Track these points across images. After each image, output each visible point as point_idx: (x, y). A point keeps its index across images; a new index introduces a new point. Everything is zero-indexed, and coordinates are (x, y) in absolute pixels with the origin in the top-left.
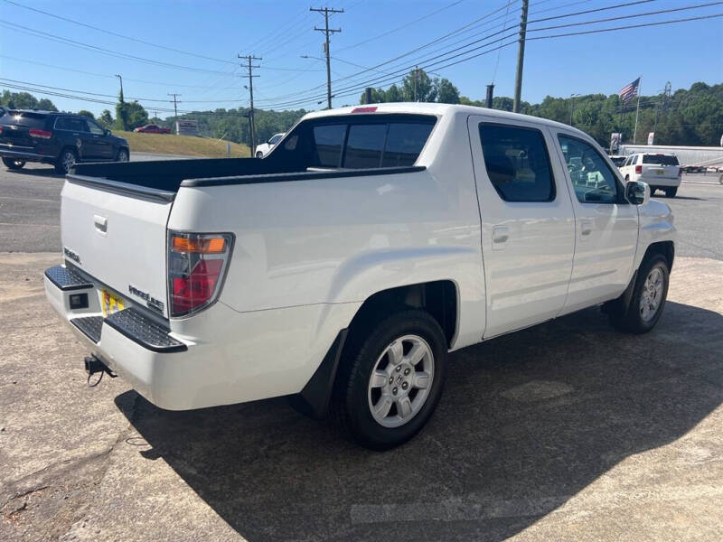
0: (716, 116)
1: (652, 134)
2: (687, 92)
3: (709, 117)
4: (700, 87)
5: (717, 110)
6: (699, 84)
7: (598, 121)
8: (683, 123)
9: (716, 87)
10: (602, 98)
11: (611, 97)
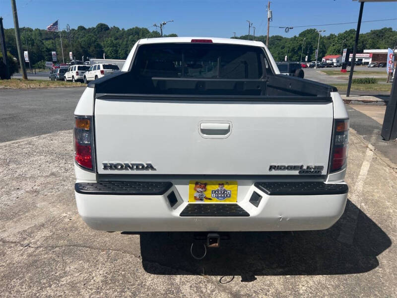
0: (95, 44)
1: (71, 53)
2: (76, 31)
3: (93, 44)
4: (81, 28)
5: (95, 41)
6: (81, 26)
7: (35, 44)
8: (82, 47)
9: (89, 29)
10: (31, 30)
11: (36, 30)
